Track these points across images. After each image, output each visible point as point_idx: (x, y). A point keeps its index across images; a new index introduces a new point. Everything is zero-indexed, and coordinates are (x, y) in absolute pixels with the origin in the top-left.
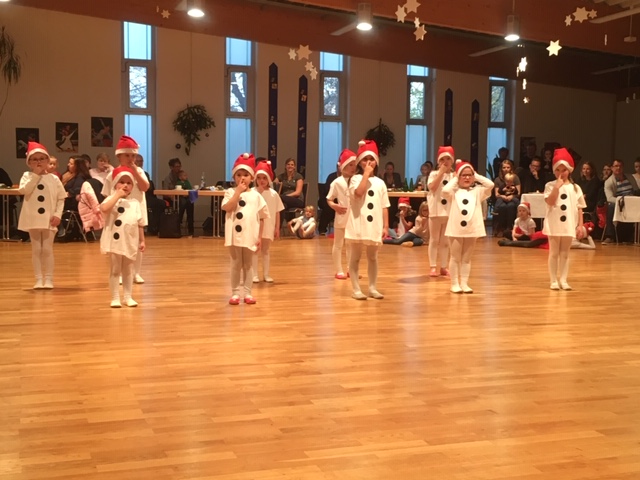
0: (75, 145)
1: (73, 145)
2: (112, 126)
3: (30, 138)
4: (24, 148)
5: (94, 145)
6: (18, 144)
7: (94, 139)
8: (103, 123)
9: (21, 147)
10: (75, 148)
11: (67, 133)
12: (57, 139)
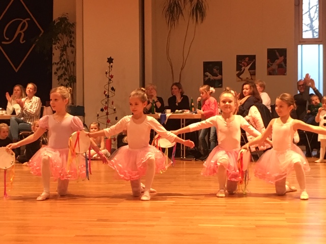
0: (253, 74)
1: (251, 75)
2: (285, 56)
3: (215, 70)
4: (210, 79)
5: (270, 74)
6: (205, 76)
7: (270, 69)
8: (277, 53)
9: (207, 78)
10: (253, 77)
11: (246, 64)
12: (237, 70)
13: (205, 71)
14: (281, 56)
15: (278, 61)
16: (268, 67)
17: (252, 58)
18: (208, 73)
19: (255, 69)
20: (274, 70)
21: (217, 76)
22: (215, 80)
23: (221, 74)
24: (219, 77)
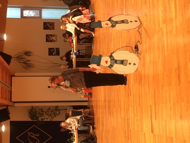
1: (54, 36)
3: (52, 51)
4: (56, 53)
5: (54, 29)
6: (54, 55)
7: (52, 29)
8: (46, 26)
9: (56, 54)
10: (55, 36)
11: (50, 38)
12: (52, 42)
13: (53, 55)
14: (47, 24)
15: (49, 26)
16: (51, 29)
17: (47, 36)
18: (54, 54)
19: (52, 35)
20: (52, 27)
21: (54, 50)
22: (56, 51)
23: (54, 48)
24: (55, 49)
